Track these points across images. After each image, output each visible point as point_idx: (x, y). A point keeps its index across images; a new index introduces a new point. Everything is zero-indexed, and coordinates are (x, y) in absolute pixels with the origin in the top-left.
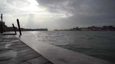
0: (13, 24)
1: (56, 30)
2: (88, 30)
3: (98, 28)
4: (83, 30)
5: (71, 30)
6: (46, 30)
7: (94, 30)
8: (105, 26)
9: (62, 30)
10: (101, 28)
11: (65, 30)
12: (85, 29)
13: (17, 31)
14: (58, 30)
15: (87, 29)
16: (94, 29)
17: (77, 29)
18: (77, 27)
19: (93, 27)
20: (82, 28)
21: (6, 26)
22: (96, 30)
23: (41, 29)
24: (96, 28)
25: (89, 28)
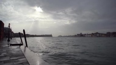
1: (61, 36)
2: (92, 36)
3: (102, 34)
4: (87, 36)
5: (75, 36)
6: (51, 36)
7: (98, 37)
8: (109, 32)
9: (66, 36)
10: (105, 34)
11: (69, 36)
12: (89, 36)
13: (23, 37)
14: (62, 36)
15: (90, 36)
16: (98, 35)
17: (81, 35)
18: (81, 34)
19: (97, 33)
20: (85, 34)
23: (45, 35)
24: (100, 34)
25: (93, 35)
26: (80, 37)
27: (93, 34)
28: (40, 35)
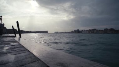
0: (13, 26)
1: (57, 33)
3: (99, 30)
4: (84, 32)
5: (72, 32)
6: (46, 32)
7: (95, 33)
8: (107, 29)
9: (63, 33)
10: (103, 30)
11: (66, 33)
12: (86, 32)
15: (88, 32)
16: (95, 31)
18: (78, 30)
19: (95, 29)
20: (83, 31)
21: (5, 28)
22: (97, 33)
23: (41, 31)
24: (97, 30)
26: (77, 33)
27: (90, 30)
28: (36, 31)
